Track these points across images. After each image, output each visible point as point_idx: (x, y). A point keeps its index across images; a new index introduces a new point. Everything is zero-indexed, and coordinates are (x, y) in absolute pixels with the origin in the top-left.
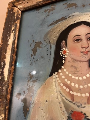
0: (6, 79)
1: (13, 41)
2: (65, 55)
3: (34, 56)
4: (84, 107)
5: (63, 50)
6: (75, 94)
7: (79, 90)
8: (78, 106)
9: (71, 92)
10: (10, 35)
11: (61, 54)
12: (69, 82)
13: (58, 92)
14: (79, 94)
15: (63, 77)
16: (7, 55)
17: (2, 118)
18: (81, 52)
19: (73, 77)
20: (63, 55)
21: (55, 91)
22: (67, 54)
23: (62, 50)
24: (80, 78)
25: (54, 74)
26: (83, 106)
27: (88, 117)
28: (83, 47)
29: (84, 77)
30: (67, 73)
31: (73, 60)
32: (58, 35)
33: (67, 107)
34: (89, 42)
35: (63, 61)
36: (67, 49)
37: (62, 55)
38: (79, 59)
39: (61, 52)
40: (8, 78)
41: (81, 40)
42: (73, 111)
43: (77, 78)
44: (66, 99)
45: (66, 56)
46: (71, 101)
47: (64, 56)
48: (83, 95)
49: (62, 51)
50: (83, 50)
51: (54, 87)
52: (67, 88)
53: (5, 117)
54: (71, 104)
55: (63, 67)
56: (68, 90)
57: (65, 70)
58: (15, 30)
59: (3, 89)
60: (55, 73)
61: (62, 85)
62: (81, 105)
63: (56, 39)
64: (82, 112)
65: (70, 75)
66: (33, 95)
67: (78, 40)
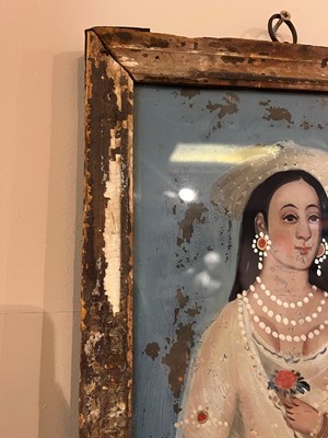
0: (116, 309)
1: (123, 193)
2: (263, 252)
3: (185, 244)
4: (296, 362)
5: (259, 236)
6: (282, 337)
8: (287, 361)
9: (275, 334)
10: (107, 169)
11: (254, 246)
12: (271, 314)
13: (250, 336)
14: (289, 338)
15: (260, 302)
16: (106, 236)
17: (119, 412)
18: (297, 248)
20: (259, 250)
21: (243, 332)
22: (268, 248)
24: (293, 305)
25: (239, 296)
26: (296, 359)
27: (303, 378)
28: (301, 238)
29: (300, 304)
30: (268, 293)
31: (279, 264)
33: (266, 364)
35: (260, 266)
36: (267, 237)
37: (256, 251)
39: (255, 241)
40: (123, 308)
41: (297, 218)
42: (277, 372)
43: (286, 305)
44: (266, 349)
45: (265, 254)
46: (274, 351)
47: (261, 254)
48: (297, 339)
49: (257, 240)
50: (300, 243)
51: (241, 324)
52: (266, 326)
53: (127, 408)
54: (274, 358)
55: (258, 279)
56: (268, 330)
57: (263, 287)
58: (122, 149)
59: (109, 338)
60: (241, 293)
61: (256, 319)
62: (293, 358)
63: (242, 204)
64: (293, 371)
65: (273, 298)
66: (193, 345)
67: (291, 218)
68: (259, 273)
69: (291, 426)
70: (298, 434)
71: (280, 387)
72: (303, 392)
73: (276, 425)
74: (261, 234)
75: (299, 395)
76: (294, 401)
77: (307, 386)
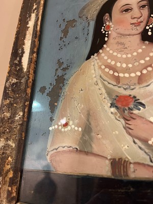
0: (25, 70)
1: (35, 23)
2: (108, 31)
3: (64, 39)
4: (133, 89)
5: (106, 25)
6: (121, 75)
7: (127, 70)
8: (125, 89)
9: (116, 74)
10: (30, 16)
11: (102, 30)
12: (113, 63)
13: (98, 77)
14: (127, 75)
15: (106, 58)
16: (26, 41)
17: (19, 116)
18: (131, 24)
19: (119, 55)
20: (106, 31)
21: (94, 76)
22: (112, 29)
23: (104, 25)
24: (129, 56)
25: (92, 57)
26: (132, 87)
27: (139, 100)
28: (134, 18)
29: (135, 54)
30: (111, 52)
31: (119, 35)
32: (99, 8)
33: (109, 93)
34: (142, 11)
35: (106, 39)
36: (111, 24)
37: (104, 32)
38: (128, 33)
40: (29, 68)
41: (131, 9)
42: (117, 96)
43: (124, 56)
44: (109, 83)
45: (110, 32)
46: (115, 84)
48: (133, 75)
49: (104, 27)
50: (135, 21)
51: (93, 71)
52: (110, 70)
53: (24, 115)
54: (116, 88)
55: (105, 46)
56: (111, 72)
57: (108, 49)
58: (37, 9)
59: (21, 83)
60: (94, 55)
61: (103, 67)
62: (130, 87)
63: (96, 13)
64: (130, 95)
65: (115, 54)
66: (64, 85)
67: (127, 10)
68: (105, 42)
69: (130, 134)
70: (136, 141)
71: (119, 106)
72: (139, 109)
73: (117, 132)
74: (108, 23)
75: (136, 112)
76: (132, 116)
77: (143, 105)
